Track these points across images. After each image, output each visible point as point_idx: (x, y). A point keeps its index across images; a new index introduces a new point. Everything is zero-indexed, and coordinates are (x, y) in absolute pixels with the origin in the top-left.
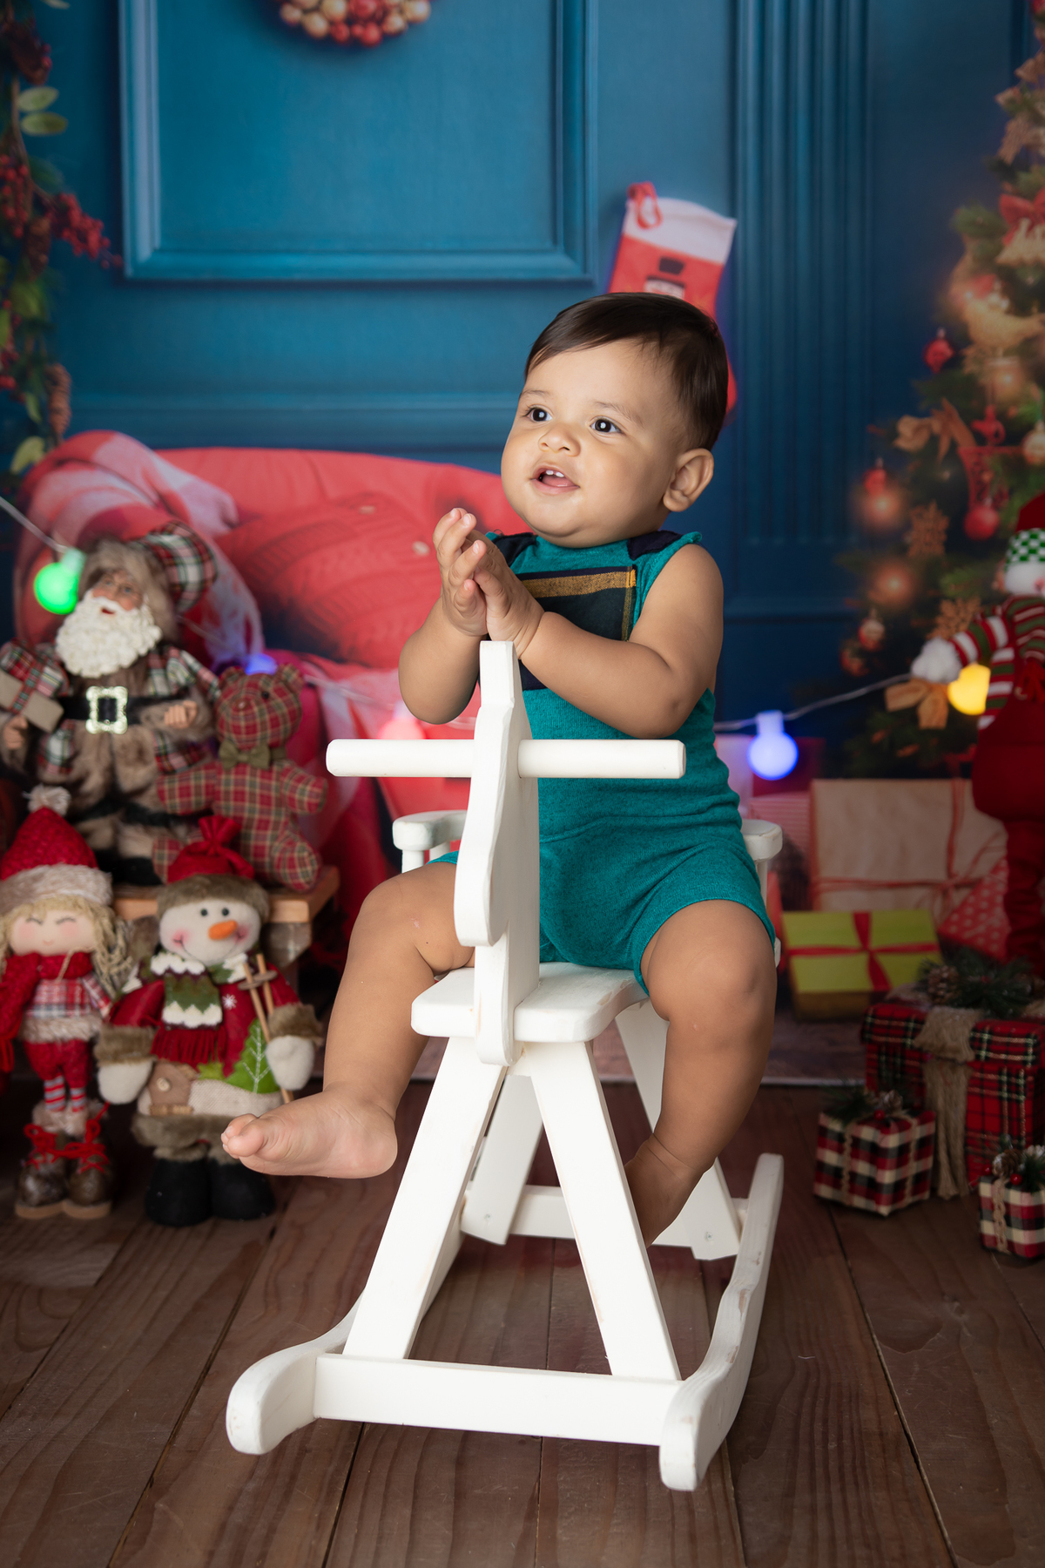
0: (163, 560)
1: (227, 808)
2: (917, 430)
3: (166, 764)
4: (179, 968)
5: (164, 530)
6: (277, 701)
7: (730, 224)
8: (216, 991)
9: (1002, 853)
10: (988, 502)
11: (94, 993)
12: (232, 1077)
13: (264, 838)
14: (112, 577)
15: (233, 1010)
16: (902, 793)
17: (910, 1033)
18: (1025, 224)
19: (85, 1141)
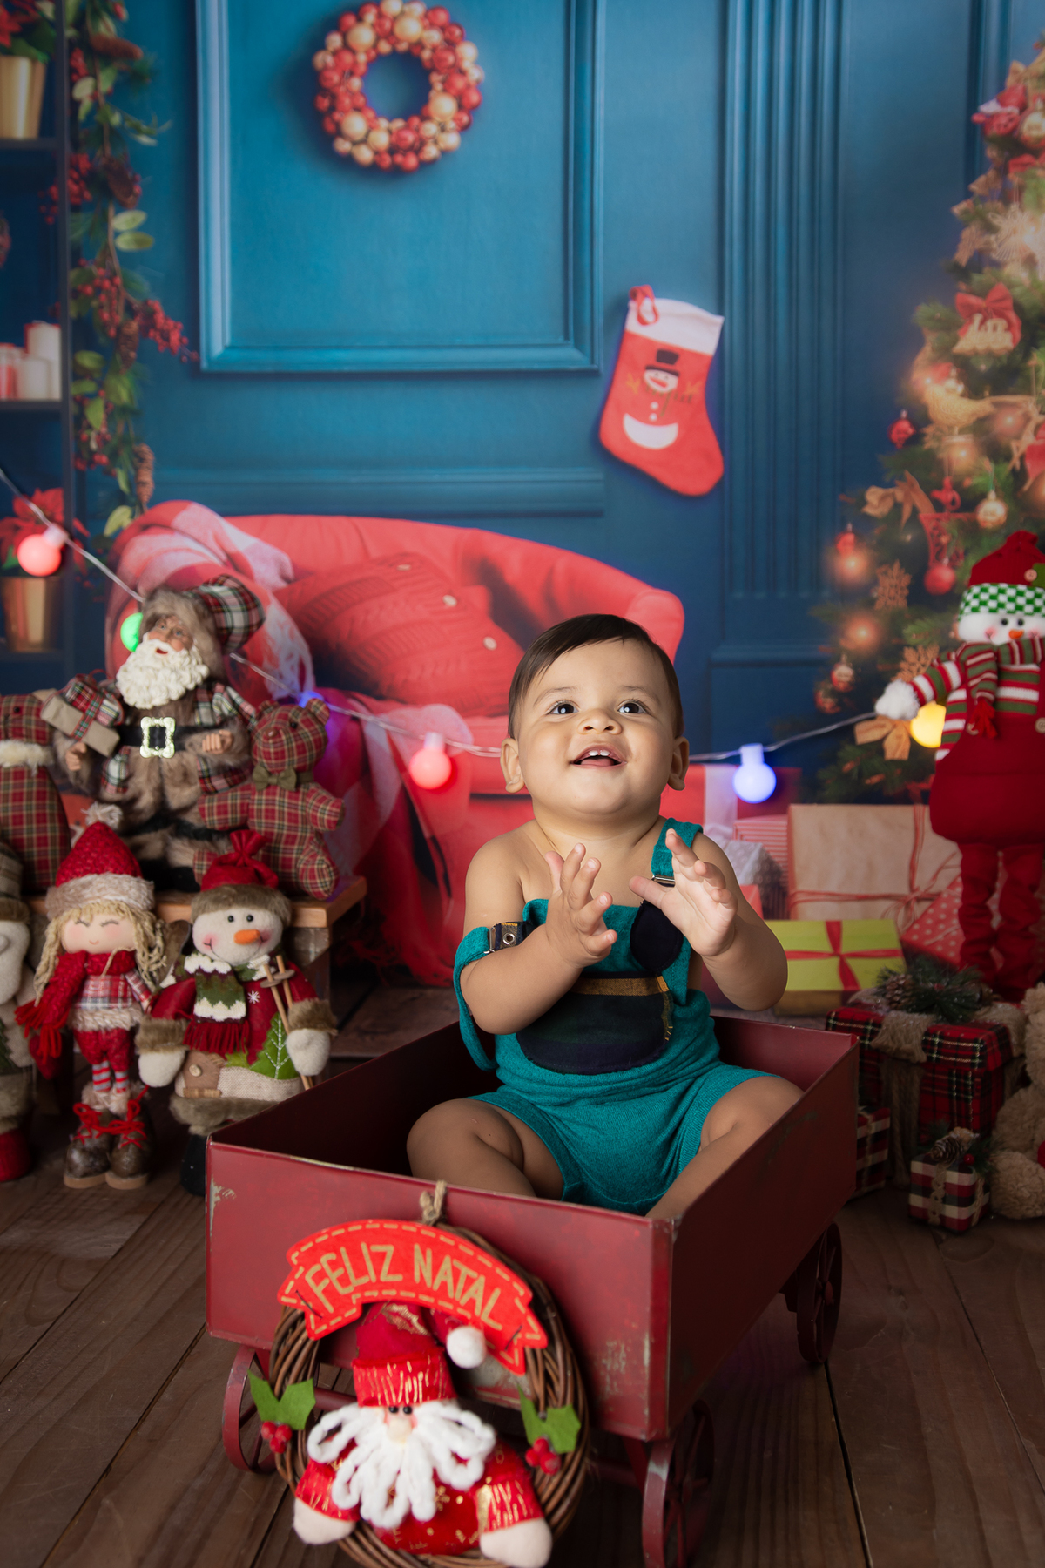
0: (211, 608)
1: (259, 825)
2: (882, 499)
3: (209, 785)
4: (208, 968)
5: (215, 582)
6: (305, 731)
7: (719, 320)
8: (241, 988)
9: (958, 871)
10: (946, 561)
11: (136, 988)
12: (255, 1065)
13: (291, 852)
14: (165, 623)
15: (258, 1005)
16: (870, 817)
17: (868, 1036)
18: (978, 318)
19: (126, 1119)
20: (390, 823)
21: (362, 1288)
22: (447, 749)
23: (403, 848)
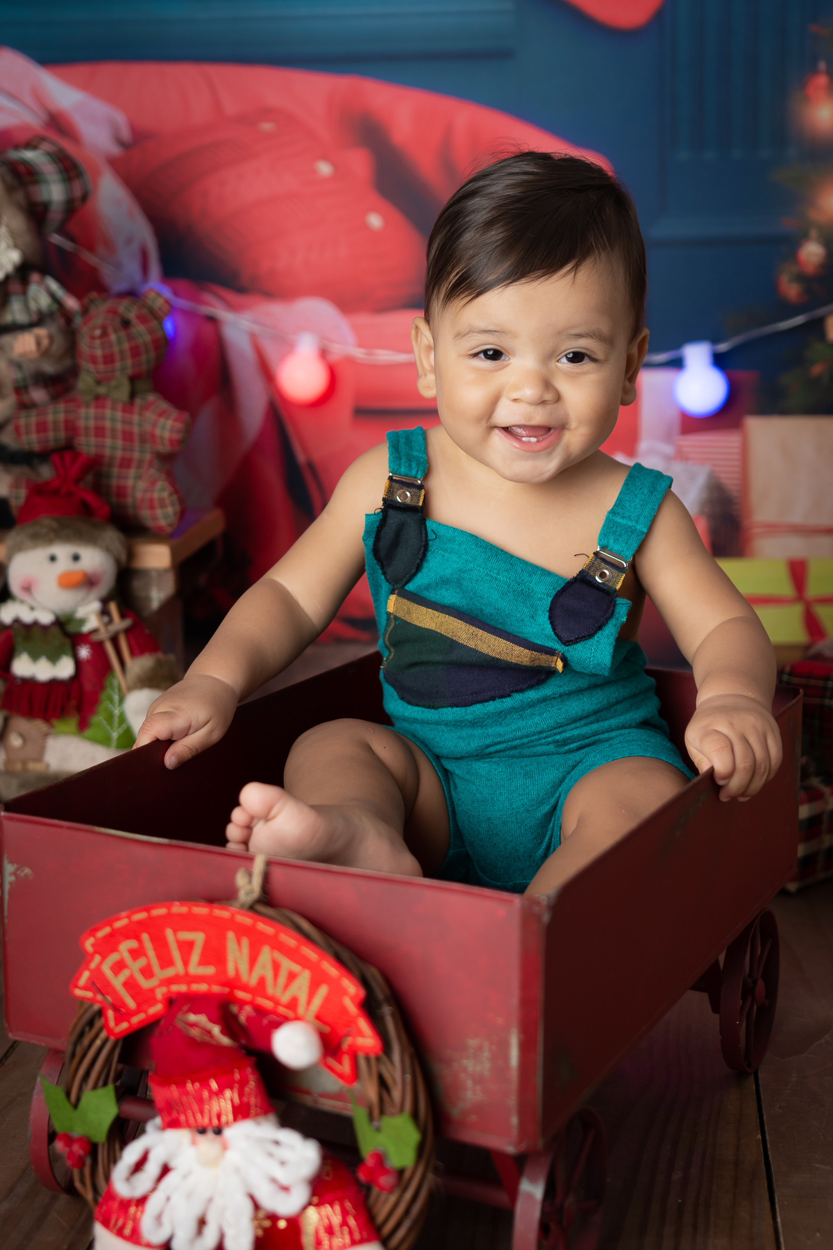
0: (24, 176)
1: (87, 445)
3: (25, 398)
4: (27, 617)
5: (30, 145)
6: (139, 329)
8: (67, 642)
12: (89, 732)
13: (126, 478)
15: (88, 661)
20: (257, 445)
21: (168, 982)
22: (323, 353)
23: (271, 474)
